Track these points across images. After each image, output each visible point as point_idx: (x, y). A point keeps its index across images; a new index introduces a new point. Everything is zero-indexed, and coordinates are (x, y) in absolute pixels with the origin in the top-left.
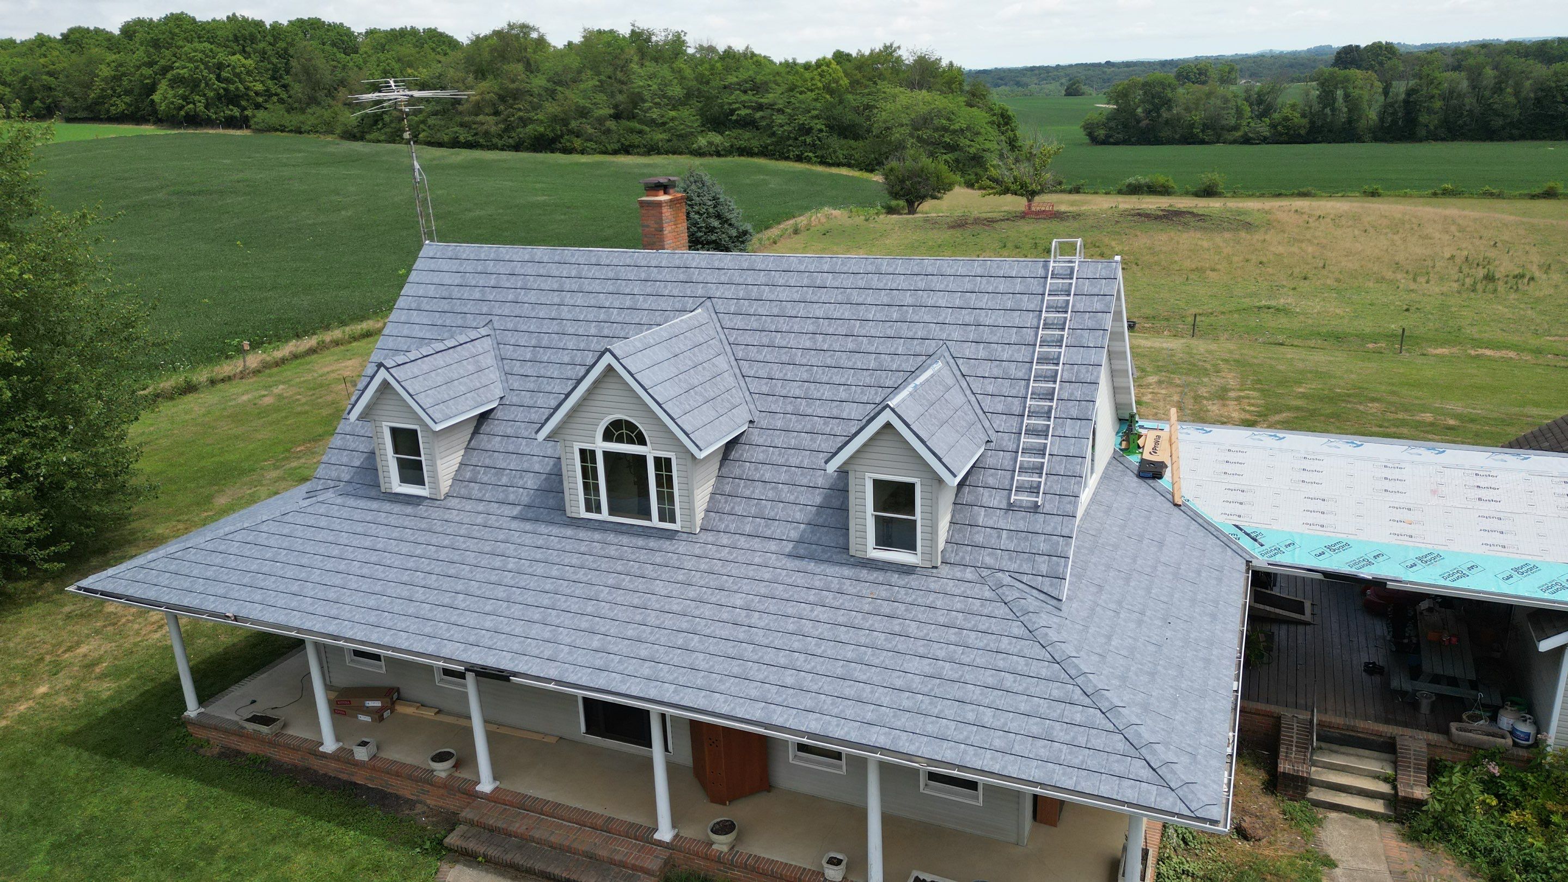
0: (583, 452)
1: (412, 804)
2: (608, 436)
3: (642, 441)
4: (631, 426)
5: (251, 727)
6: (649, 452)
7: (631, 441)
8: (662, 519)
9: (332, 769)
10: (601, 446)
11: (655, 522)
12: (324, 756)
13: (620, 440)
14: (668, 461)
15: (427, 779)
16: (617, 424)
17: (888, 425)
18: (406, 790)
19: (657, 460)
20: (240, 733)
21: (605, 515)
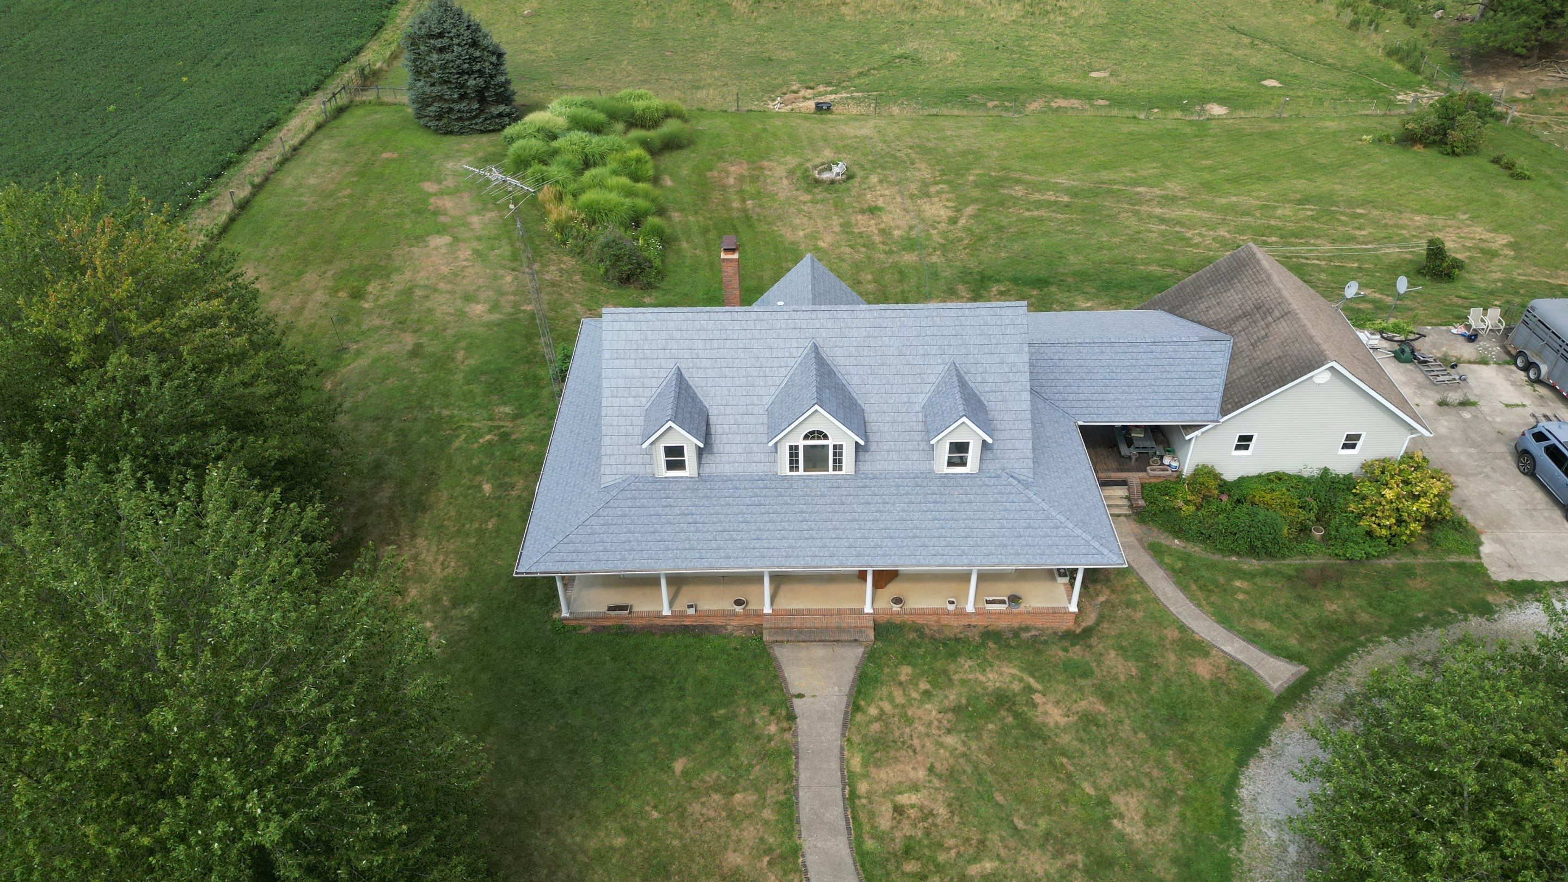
0: (791, 448)
1: (724, 627)
2: (806, 437)
3: (826, 437)
4: (820, 432)
5: (613, 613)
6: (830, 443)
7: (819, 438)
8: (834, 469)
9: (669, 622)
10: (802, 443)
11: (831, 472)
12: (666, 617)
13: (813, 438)
14: (841, 446)
15: (734, 614)
16: (812, 432)
17: (964, 423)
18: (718, 622)
19: (835, 447)
20: (605, 618)
21: (801, 471)
